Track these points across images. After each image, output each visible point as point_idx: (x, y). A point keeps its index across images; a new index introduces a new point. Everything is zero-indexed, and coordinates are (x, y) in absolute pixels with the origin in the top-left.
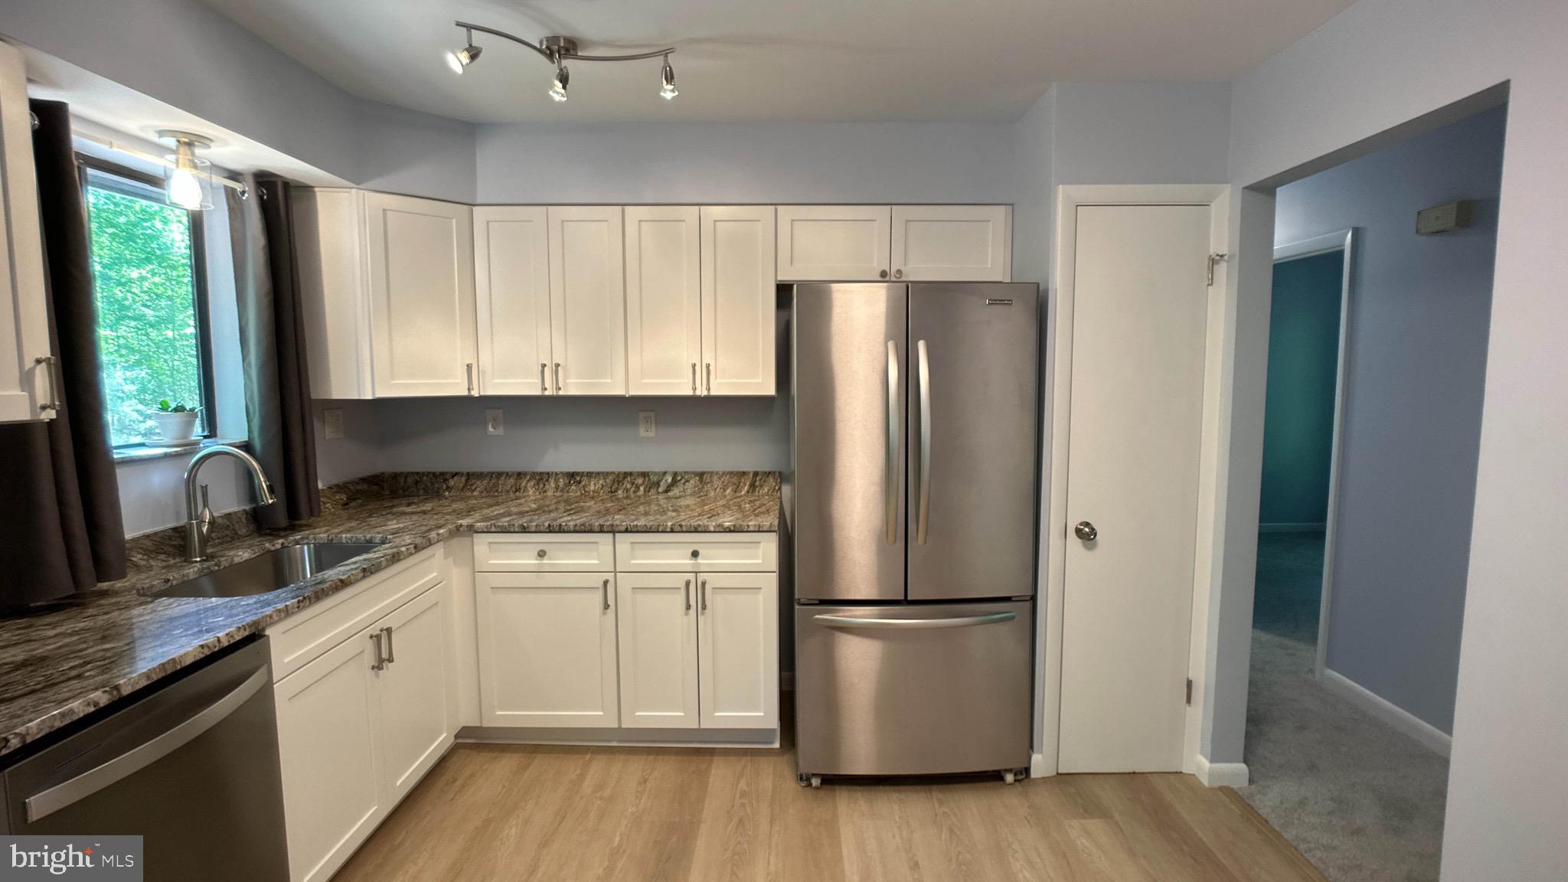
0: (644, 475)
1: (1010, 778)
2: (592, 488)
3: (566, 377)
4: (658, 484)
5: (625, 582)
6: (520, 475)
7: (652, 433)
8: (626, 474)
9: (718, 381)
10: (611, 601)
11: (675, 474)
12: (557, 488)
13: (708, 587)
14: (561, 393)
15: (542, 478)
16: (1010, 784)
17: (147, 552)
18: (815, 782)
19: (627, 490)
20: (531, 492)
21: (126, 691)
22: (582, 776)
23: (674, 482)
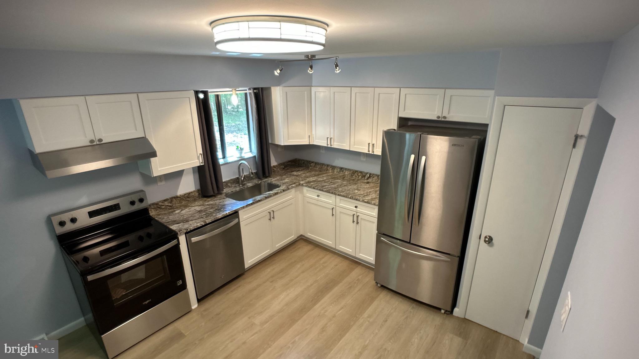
0: (361, 172)
1: (443, 311)
2: (346, 174)
3: (334, 142)
4: (365, 176)
5: (338, 210)
6: (328, 166)
7: (365, 159)
8: (356, 171)
9: (377, 149)
10: (334, 213)
11: (370, 174)
12: (337, 171)
13: (359, 218)
14: (332, 147)
15: (334, 167)
16: (442, 313)
17: (231, 183)
18: (379, 285)
19: (356, 176)
20: (330, 171)
21: (207, 223)
22: (323, 258)
23: (370, 177)
